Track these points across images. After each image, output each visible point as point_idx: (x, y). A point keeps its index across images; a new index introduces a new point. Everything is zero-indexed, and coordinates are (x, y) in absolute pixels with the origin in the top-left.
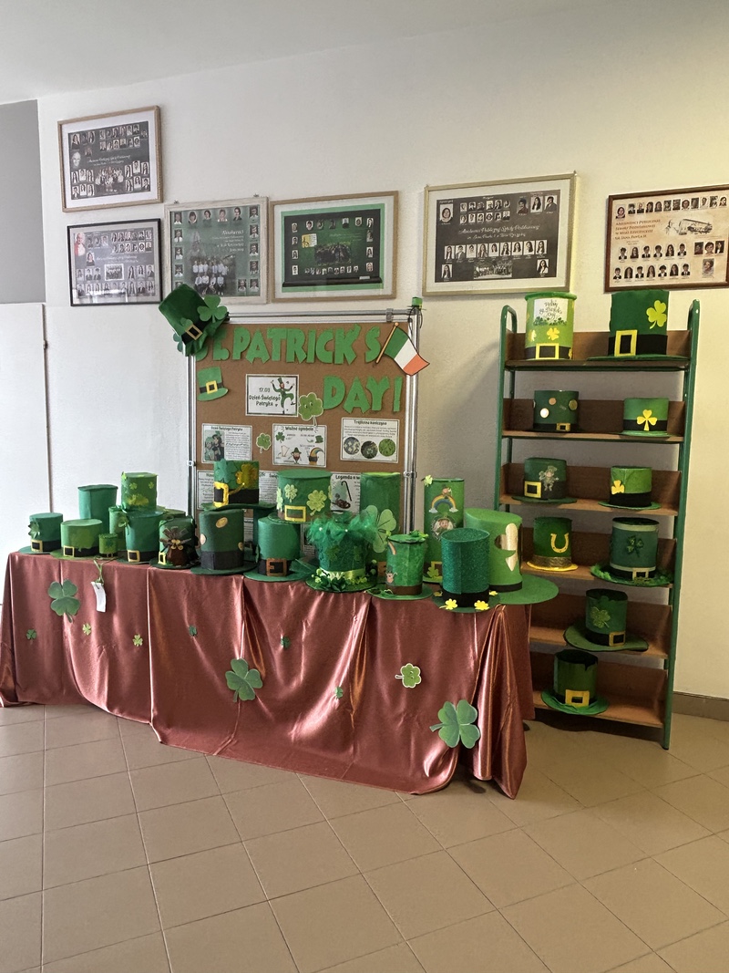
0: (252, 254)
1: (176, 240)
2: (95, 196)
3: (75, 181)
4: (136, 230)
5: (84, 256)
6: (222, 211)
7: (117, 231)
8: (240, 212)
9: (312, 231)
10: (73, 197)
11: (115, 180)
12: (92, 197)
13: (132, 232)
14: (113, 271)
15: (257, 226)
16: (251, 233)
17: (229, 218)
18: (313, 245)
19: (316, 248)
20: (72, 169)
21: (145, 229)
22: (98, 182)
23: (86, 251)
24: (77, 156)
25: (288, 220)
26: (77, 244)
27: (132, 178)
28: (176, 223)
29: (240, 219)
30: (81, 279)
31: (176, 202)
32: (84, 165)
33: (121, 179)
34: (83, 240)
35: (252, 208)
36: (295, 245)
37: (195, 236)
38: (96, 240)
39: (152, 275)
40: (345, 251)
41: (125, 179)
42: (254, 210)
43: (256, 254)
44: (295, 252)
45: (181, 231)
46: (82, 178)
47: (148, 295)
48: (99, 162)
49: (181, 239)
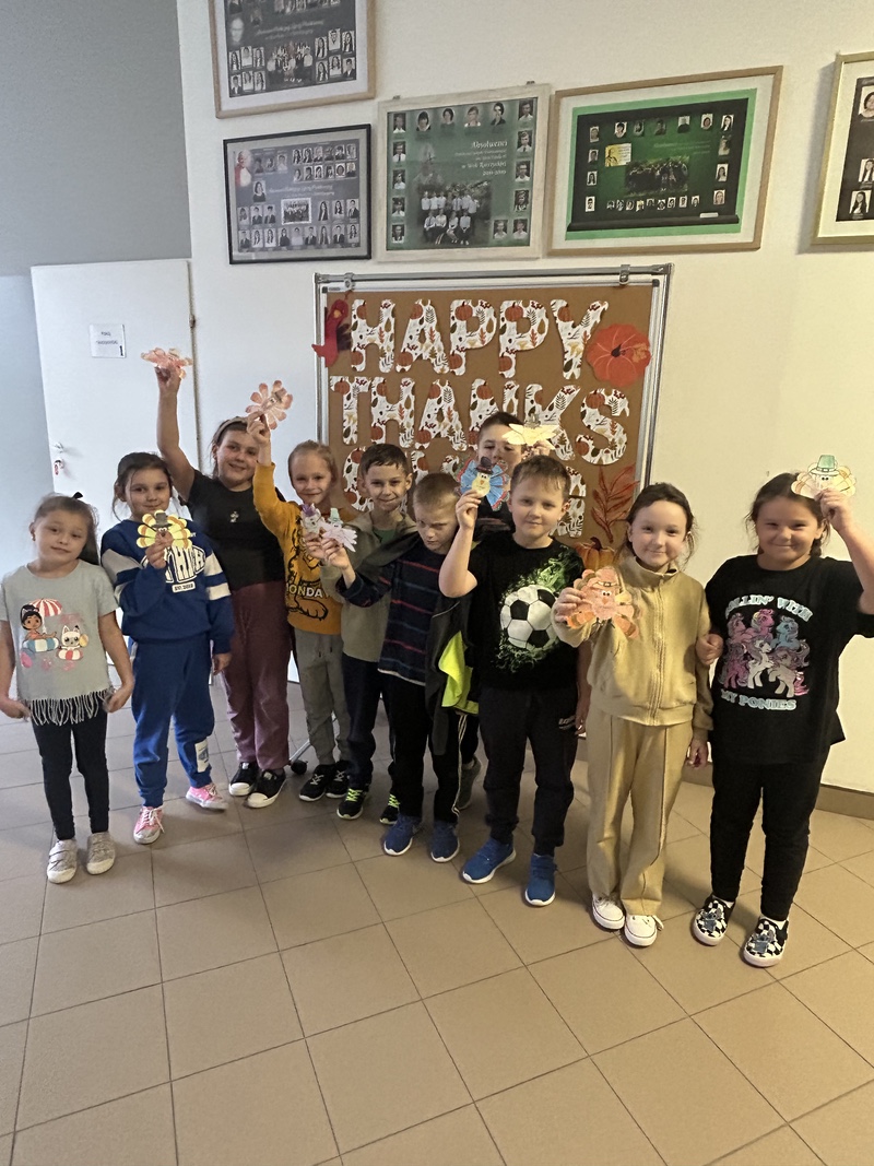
0: (519, 179)
1: (395, 158)
2: (268, 90)
3: (235, 66)
4: (333, 144)
5: (250, 186)
6: (471, 110)
7: (303, 146)
8: (502, 110)
9: (625, 139)
10: (232, 94)
11: (300, 62)
12: (262, 91)
13: (325, 147)
14: (295, 210)
15: (530, 133)
16: (520, 145)
17: (484, 121)
18: (624, 163)
19: (628, 167)
20: (230, 48)
21: (346, 142)
22: (271, 66)
23: (253, 179)
24: (238, 24)
25: (584, 122)
26: (238, 168)
27: (327, 59)
28: (396, 131)
29: (502, 121)
30: (245, 222)
31: (397, 98)
32: (249, 40)
33: (308, 62)
34: (248, 160)
35: (523, 103)
36: (593, 162)
37: (427, 152)
38: (269, 162)
39: (356, 214)
40: (678, 170)
41: (315, 60)
42: (527, 107)
43: (527, 178)
44: (592, 175)
45: (404, 143)
46: (247, 62)
47: (349, 245)
48: (275, 33)
49: (403, 157)
